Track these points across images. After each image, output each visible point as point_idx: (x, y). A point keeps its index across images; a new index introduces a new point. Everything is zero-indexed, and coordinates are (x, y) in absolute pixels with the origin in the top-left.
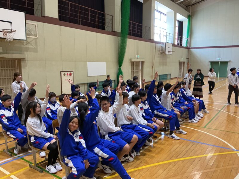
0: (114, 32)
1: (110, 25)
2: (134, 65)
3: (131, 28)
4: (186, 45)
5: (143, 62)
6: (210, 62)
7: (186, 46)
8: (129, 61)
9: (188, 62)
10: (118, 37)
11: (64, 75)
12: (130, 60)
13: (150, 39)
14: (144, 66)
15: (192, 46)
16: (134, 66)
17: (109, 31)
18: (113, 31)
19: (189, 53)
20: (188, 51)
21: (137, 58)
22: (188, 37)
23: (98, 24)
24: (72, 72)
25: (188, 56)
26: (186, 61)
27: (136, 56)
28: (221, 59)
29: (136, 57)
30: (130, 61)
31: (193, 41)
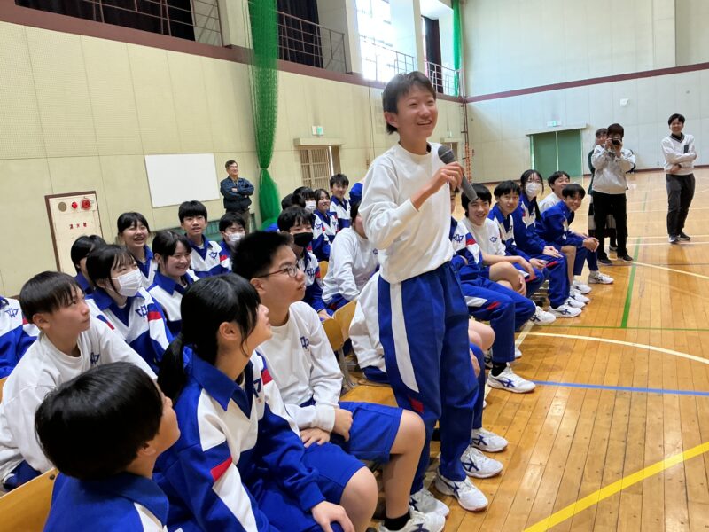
0: (230, 47)
1: (212, 24)
2: (311, 160)
3: (284, 34)
4: (456, 90)
5: (336, 149)
6: (530, 135)
7: (456, 94)
8: (293, 148)
9: (467, 143)
10: (245, 65)
11: (62, 207)
12: (296, 141)
13: (351, 73)
14: (341, 161)
15: (473, 93)
16: (311, 163)
17: (210, 43)
18: (226, 44)
19: (465, 115)
20: (462, 108)
21: (318, 136)
22: (457, 67)
23: (168, 20)
24: (91, 197)
25: (466, 124)
26: (460, 139)
27: (314, 128)
28: (559, 123)
29: (314, 133)
30: (295, 146)
31: (472, 79)
